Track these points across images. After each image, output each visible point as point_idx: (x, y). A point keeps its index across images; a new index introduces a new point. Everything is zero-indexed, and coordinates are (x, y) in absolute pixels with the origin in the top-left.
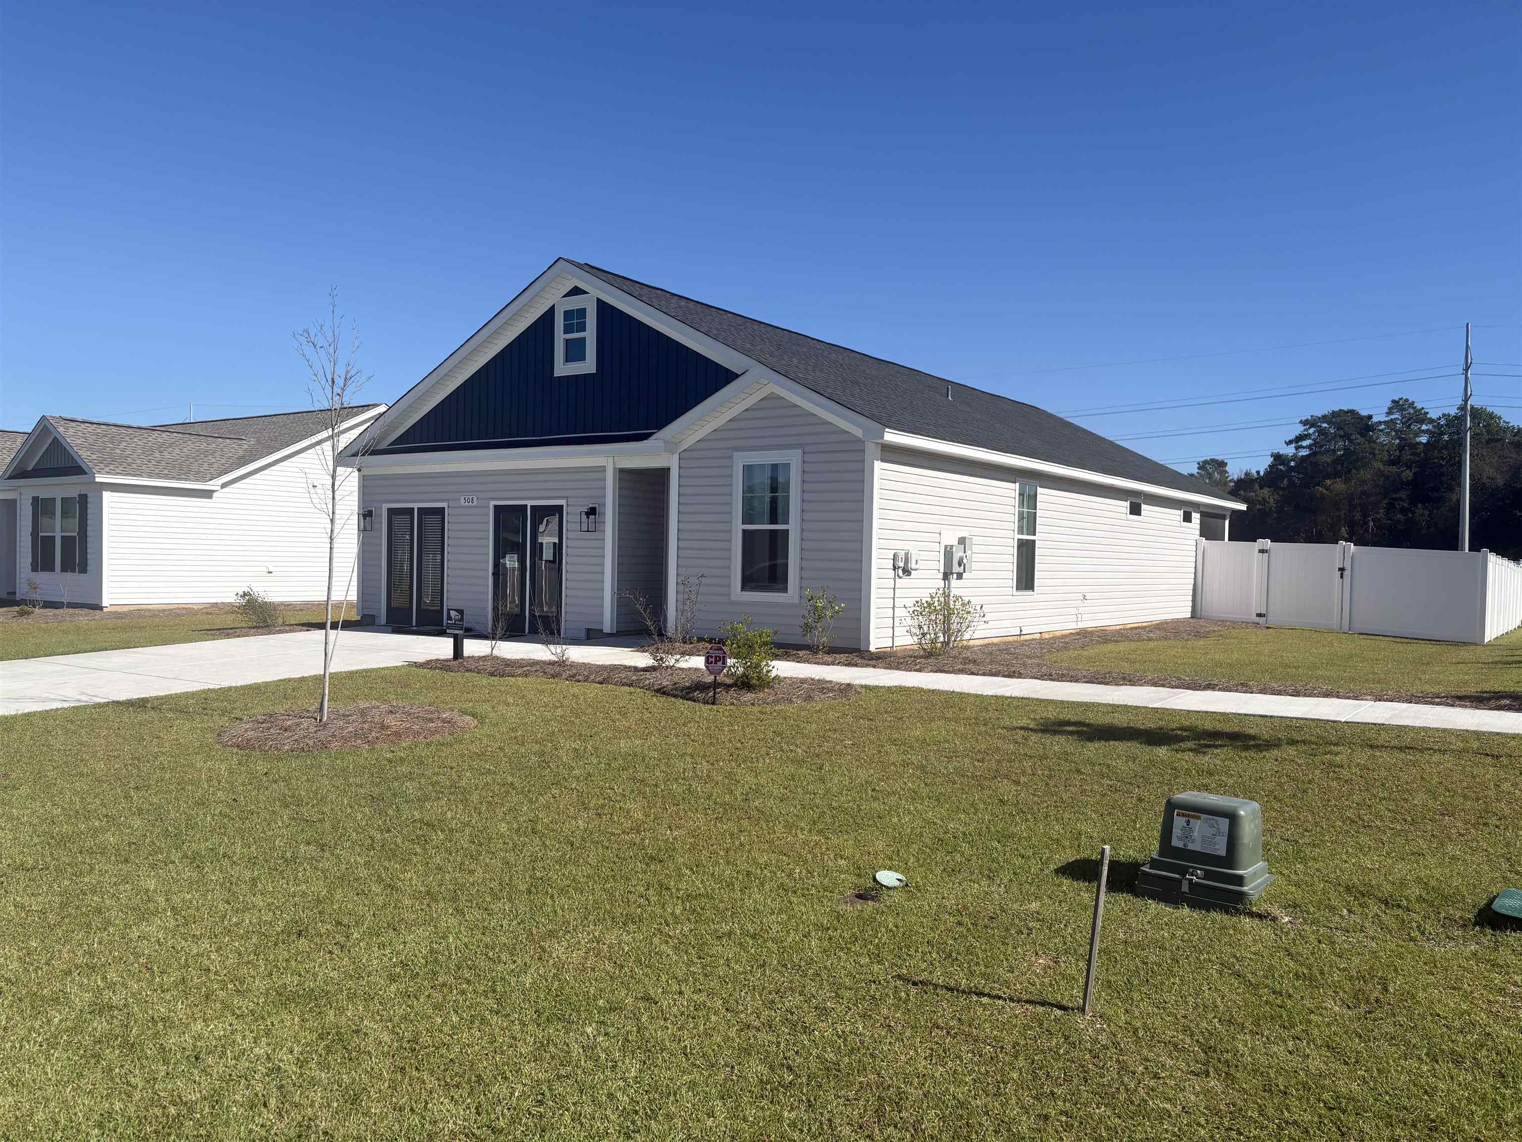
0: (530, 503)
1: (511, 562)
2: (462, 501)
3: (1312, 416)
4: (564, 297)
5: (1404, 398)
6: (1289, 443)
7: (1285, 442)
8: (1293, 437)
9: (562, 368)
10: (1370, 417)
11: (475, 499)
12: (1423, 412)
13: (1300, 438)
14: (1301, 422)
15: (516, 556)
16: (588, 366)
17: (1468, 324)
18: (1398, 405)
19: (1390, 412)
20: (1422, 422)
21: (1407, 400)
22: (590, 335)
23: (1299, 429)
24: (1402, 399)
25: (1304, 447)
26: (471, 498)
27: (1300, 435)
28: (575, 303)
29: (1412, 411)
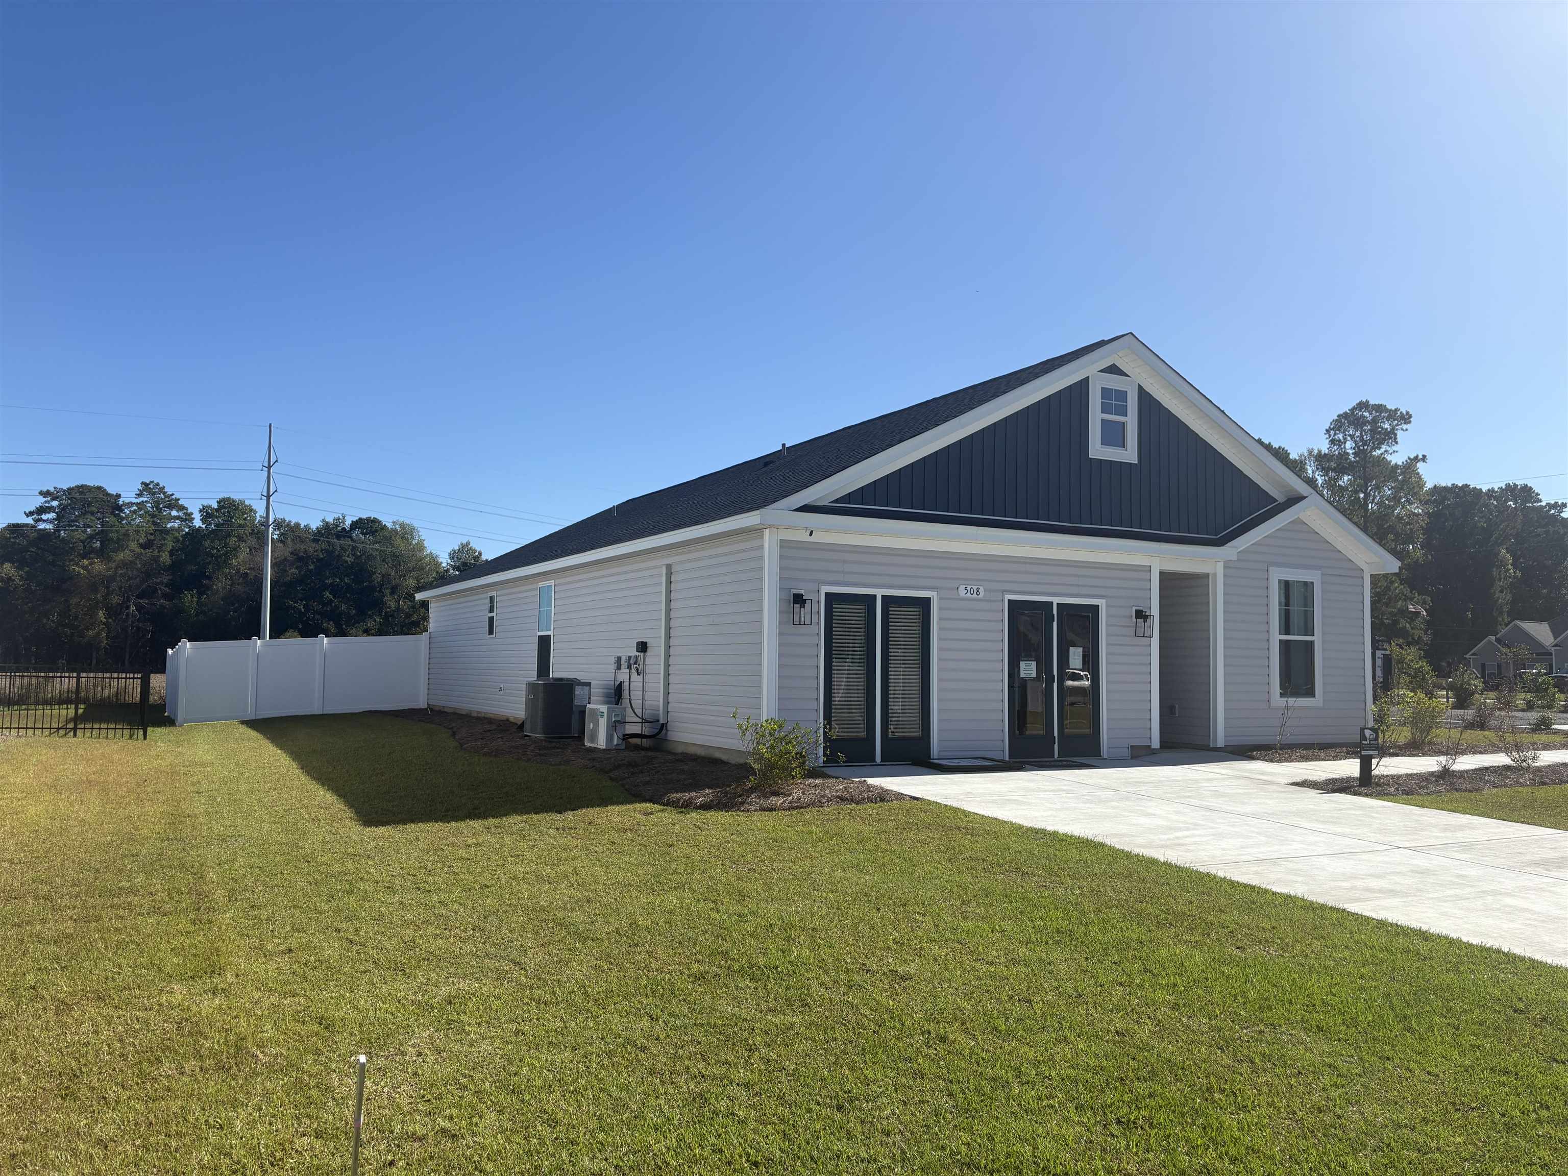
0: (1056, 600)
1: (1028, 669)
2: (962, 592)
3: (55, 488)
4: (1101, 371)
5: (155, 482)
6: (30, 514)
7: (25, 513)
8: (33, 509)
9: (1097, 450)
10: (119, 496)
11: (981, 590)
12: (173, 497)
13: (41, 510)
14: (41, 493)
15: (1034, 663)
16: (1129, 454)
17: (270, 425)
18: (146, 487)
19: (139, 495)
20: (170, 507)
21: (157, 484)
22: (1131, 421)
23: (40, 501)
24: (152, 482)
25: (44, 521)
26: (975, 588)
27: (40, 506)
28: (1114, 382)
29: (162, 496)
